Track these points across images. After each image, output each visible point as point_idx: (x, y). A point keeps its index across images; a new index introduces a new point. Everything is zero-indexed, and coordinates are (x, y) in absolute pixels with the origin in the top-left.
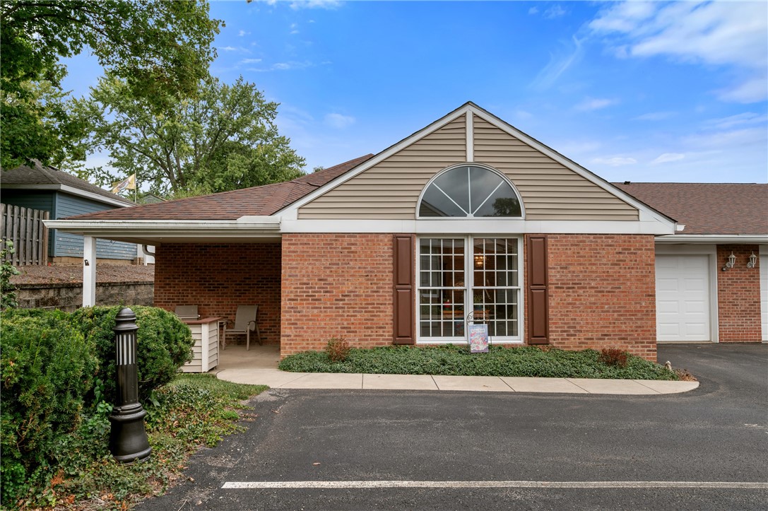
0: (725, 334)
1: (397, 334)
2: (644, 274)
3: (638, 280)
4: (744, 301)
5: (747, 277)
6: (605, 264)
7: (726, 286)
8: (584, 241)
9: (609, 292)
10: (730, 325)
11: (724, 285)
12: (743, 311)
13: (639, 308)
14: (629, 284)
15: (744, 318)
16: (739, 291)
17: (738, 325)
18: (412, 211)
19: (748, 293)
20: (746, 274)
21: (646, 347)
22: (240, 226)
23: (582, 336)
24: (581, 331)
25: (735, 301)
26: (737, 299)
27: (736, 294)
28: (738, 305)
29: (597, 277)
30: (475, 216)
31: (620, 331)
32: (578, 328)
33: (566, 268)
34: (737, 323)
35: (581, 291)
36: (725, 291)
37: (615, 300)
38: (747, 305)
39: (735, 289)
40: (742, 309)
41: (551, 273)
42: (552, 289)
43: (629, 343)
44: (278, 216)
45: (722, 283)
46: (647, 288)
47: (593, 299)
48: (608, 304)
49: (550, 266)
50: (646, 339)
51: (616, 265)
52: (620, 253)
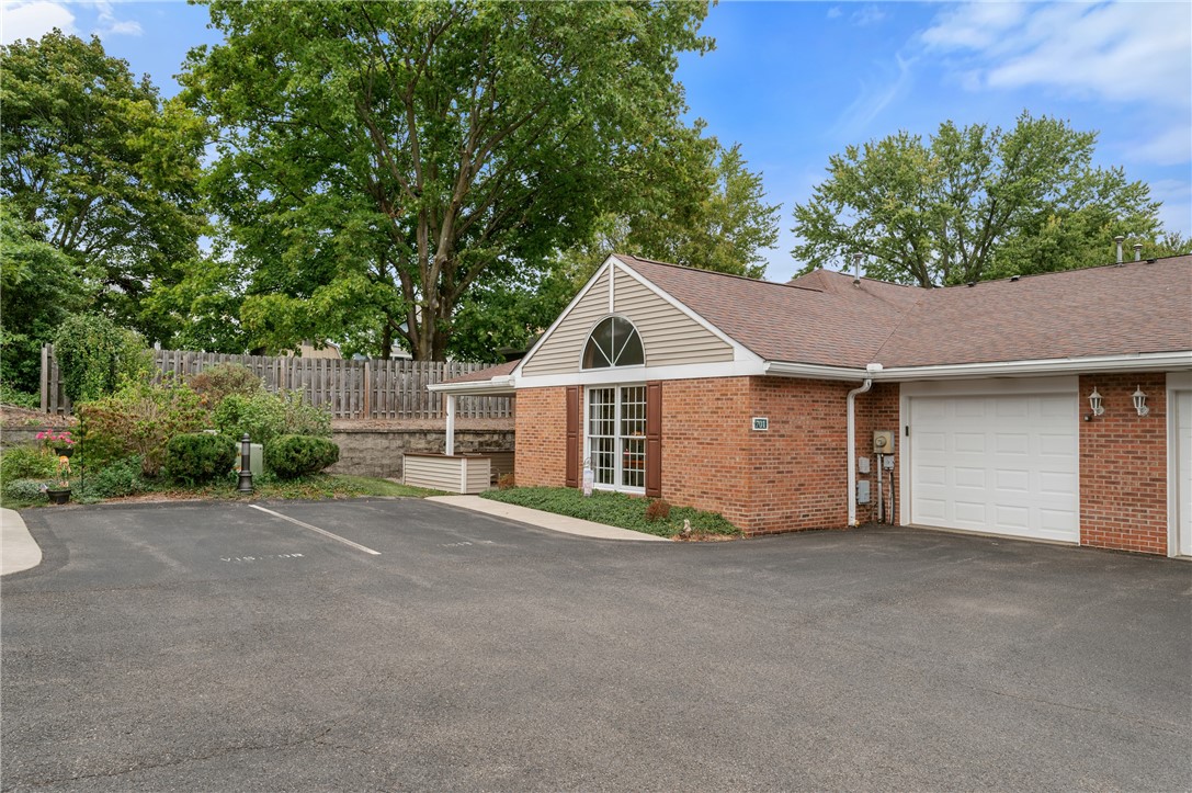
0: (1090, 533)
1: (568, 478)
2: (739, 423)
3: (733, 431)
4: (1130, 477)
5: (1139, 433)
6: (706, 412)
7: (1095, 448)
8: (689, 387)
9: (708, 444)
10: (1100, 518)
11: (1091, 446)
12: (1128, 494)
13: (733, 464)
14: (725, 434)
15: (1131, 508)
16: (1122, 457)
17: (1116, 519)
18: (576, 364)
19: (1139, 462)
20: (1136, 426)
21: (739, 510)
22: (497, 384)
23: (685, 491)
24: (684, 486)
25: (1113, 476)
26: (1118, 473)
27: (1114, 462)
28: (1118, 483)
29: (699, 426)
30: (616, 365)
31: (717, 489)
32: (683, 483)
33: (675, 417)
34: (1115, 514)
35: (686, 442)
36: (1092, 456)
37: (713, 454)
38: (1137, 484)
39: (1112, 455)
40: (1126, 490)
41: (665, 422)
42: (664, 441)
43: (724, 504)
44: (513, 374)
45: (1087, 443)
46: (741, 440)
47: (695, 451)
48: (707, 458)
49: (663, 415)
50: (738, 501)
51: (715, 413)
52: (718, 399)
